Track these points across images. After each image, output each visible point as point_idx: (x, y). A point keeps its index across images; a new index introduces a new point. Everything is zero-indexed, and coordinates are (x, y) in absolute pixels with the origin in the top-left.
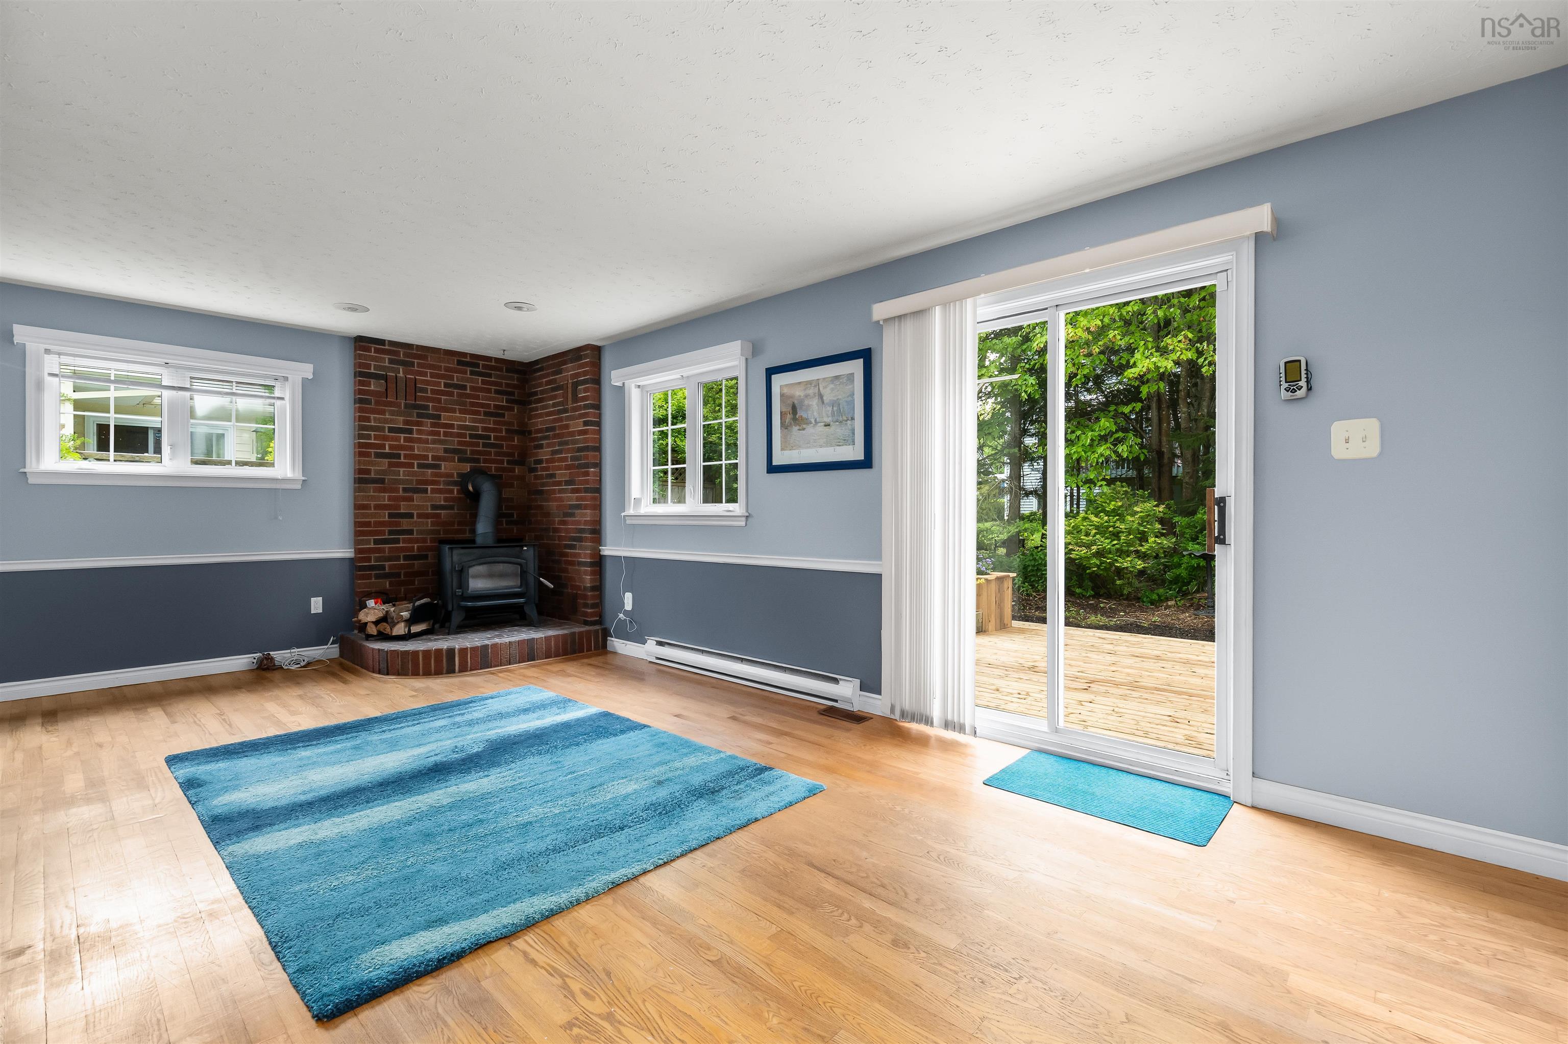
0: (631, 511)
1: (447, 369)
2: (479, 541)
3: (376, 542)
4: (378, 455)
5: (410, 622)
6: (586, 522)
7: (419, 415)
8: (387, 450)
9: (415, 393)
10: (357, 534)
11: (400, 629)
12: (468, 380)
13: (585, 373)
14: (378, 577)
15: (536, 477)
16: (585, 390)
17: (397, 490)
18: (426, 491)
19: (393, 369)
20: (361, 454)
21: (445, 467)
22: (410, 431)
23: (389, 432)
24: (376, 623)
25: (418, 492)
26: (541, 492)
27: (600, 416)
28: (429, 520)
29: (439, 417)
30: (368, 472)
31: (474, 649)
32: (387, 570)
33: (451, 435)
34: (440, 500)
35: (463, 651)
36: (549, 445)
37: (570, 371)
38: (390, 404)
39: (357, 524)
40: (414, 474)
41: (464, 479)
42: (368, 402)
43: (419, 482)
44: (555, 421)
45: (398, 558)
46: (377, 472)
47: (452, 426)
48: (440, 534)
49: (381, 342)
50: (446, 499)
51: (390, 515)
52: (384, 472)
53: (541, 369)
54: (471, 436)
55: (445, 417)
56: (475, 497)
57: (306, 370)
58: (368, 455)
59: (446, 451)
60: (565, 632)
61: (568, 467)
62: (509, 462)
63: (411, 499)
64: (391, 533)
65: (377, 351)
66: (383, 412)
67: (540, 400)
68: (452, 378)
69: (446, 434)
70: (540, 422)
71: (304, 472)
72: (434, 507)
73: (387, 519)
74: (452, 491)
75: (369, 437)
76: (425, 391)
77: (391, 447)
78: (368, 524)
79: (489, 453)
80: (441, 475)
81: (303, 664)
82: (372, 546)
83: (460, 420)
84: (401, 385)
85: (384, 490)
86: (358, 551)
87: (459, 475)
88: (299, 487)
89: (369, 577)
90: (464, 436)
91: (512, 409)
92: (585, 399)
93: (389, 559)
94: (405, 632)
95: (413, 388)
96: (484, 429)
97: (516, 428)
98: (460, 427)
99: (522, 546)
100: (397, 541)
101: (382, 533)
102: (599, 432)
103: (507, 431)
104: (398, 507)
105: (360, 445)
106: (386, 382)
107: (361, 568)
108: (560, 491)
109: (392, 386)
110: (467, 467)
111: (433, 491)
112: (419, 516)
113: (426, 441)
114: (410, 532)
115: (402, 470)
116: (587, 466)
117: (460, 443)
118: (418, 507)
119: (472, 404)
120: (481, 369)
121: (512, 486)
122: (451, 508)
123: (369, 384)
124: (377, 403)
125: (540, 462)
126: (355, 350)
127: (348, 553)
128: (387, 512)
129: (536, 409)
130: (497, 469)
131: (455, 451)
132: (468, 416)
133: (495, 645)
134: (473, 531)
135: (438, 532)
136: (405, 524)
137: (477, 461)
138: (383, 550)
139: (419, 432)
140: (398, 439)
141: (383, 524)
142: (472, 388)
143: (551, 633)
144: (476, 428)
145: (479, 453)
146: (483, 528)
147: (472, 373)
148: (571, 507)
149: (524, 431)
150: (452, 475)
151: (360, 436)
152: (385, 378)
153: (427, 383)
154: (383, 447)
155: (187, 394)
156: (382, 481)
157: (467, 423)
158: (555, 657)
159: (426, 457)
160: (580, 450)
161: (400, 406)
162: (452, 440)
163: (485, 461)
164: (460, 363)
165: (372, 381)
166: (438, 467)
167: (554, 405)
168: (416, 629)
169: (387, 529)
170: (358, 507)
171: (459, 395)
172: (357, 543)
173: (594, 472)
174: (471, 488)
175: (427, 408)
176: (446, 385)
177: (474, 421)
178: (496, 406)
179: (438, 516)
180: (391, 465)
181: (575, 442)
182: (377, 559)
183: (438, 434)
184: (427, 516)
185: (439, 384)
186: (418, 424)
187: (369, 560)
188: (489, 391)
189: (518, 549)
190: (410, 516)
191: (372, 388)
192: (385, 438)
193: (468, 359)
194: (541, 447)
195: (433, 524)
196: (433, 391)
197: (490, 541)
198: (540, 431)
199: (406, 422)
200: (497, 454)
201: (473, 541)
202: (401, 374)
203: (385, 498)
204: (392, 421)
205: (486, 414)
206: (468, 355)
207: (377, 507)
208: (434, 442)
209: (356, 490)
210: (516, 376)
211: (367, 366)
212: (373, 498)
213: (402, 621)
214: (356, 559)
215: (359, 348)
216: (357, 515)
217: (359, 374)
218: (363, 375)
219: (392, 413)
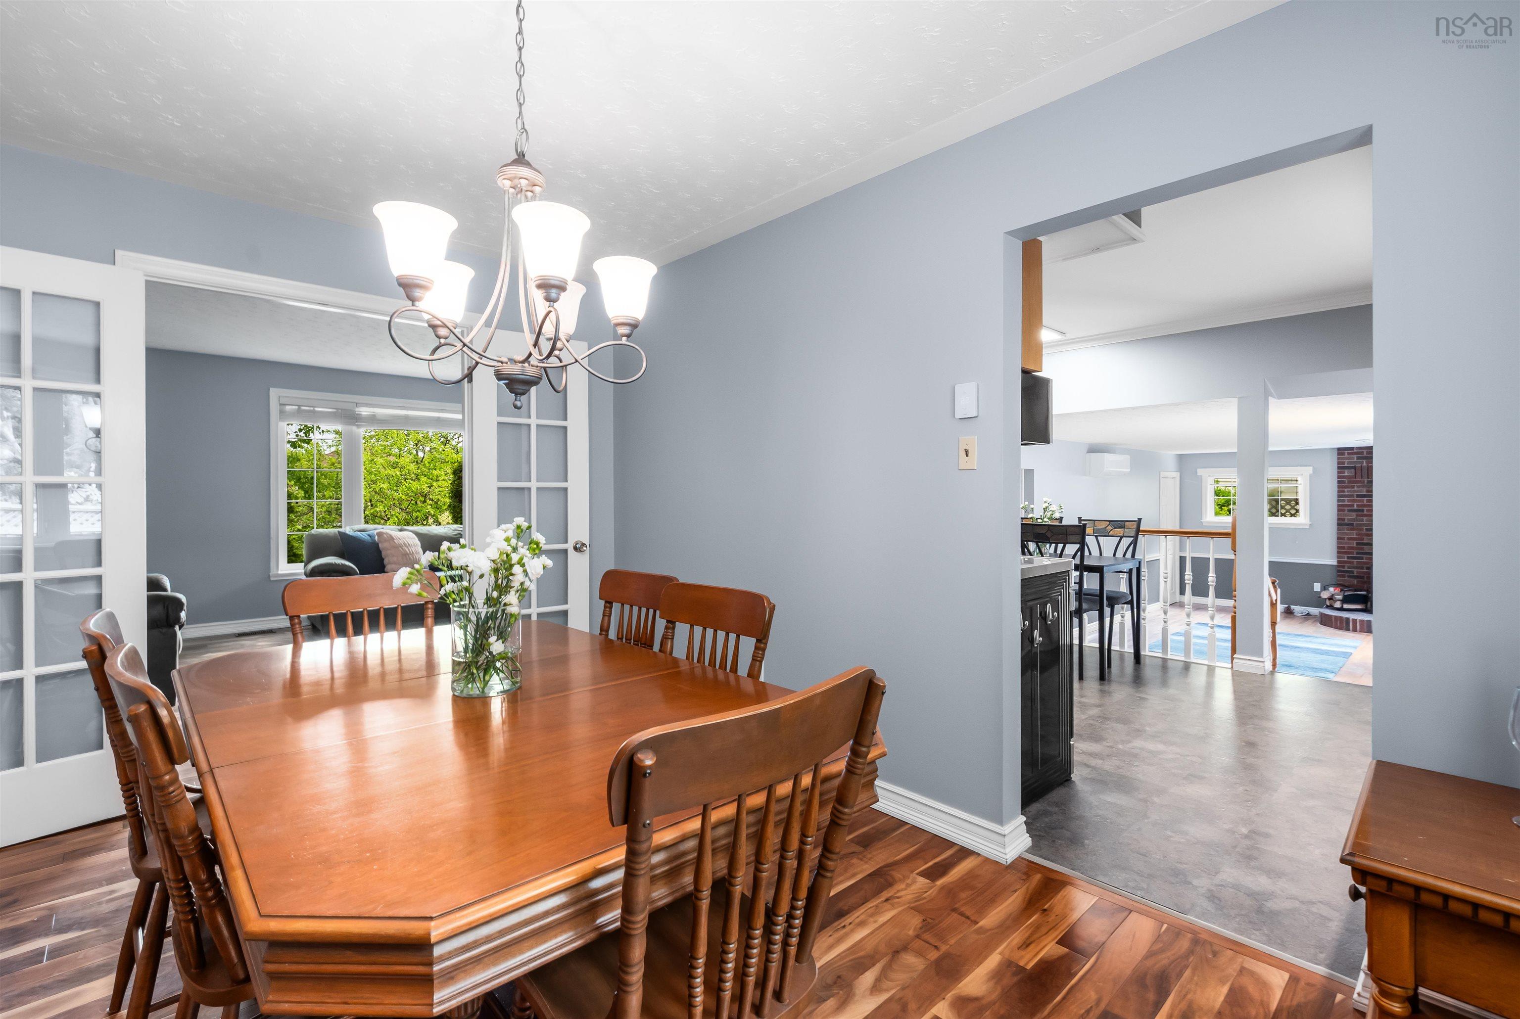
3: (1348, 558)
4: (1350, 511)
5: (1346, 600)
8: (1355, 507)
10: (1338, 553)
11: (1338, 605)
14: (1349, 577)
17: (1362, 530)
19: (1359, 463)
20: (1339, 510)
23: (1356, 498)
24: (1330, 599)
30: (1343, 520)
31: (1362, 621)
32: (1355, 574)
35: (1355, 621)
38: (1358, 482)
39: (1339, 548)
42: (1343, 482)
45: (1362, 568)
46: (1349, 520)
49: (1352, 449)
51: (1357, 544)
52: (1353, 520)
57: (1309, 470)
58: (1343, 510)
64: (1357, 553)
65: (1349, 454)
66: (1353, 487)
71: (1310, 521)
73: (1355, 545)
75: (1344, 501)
77: (1358, 506)
78: (1344, 548)
81: (1304, 614)
82: (1346, 560)
84: (1365, 471)
85: (1353, 530)
86: (1338, 562)
88: (1309, 529)
89: (1344, 576)
93: (1357, 568)
94: (1340, 606)
100: (1362, 558)
101: (1352, 553)
104: (1363, 539)
105: (1341, 506)
106: (1355, 470)
107: (1339, 571)
109: (1359, 472)
115: (1365, 518)
123: (1344, 473)
124: (1349, 482)
127: (1334, 562)
128: (1355, 542)
136: (1367, 549)
138: (1353, 563)
140: (1362, 501)
141: (1352, 548)
151: (1341, 501)
152: (1355, 468)
154: (1353, 506)
156: (1352, 525)
161: (1364, 482)
165: (1346, 471)
168: (1346, 606)
169: (1355, 551)
170: (1338, 538)
172: (1338, 557)
180: (1357, 515)
182: (1349, 568)
187: (1344, 567)
191: (1346, 474)
192: (1354, 501)
202: (1365, 464)
203: (1354, 534)
204: (1358, 491)
207: (1349, 539)
209: (1338, 529)
211: (1344, 463)
212: (1346, 534)
213: (1339, 600)
214: (1338, 566)
215: (1339, 454)
216: (1338, 543)
217: (1339, 468)
218: (1341, 468)
219: (1358, 487)
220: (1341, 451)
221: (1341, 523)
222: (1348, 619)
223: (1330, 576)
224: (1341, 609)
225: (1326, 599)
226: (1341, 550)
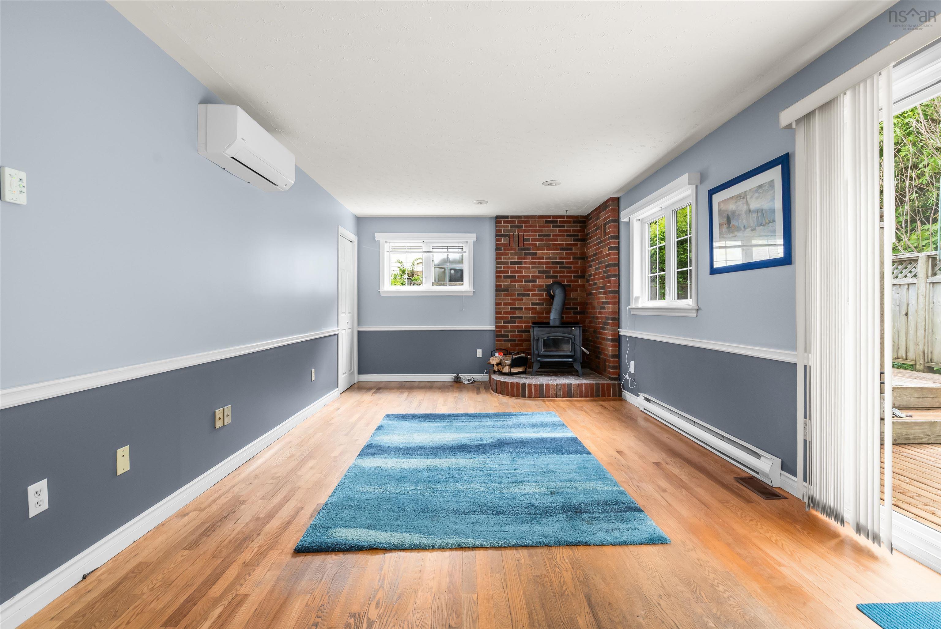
0: (633, 306)
1: (539, 226)
2: (551, 323)
3: (504, 322)
4: (505, 277)
5: (512, 365)
6: (609, 313)
7: (525, 254)
8: (510, 274)
9: (523, 242)
10: (497, 318)
11: (506, 370)
12: (551, 231)
13: (609, 216)
14: (505, 341)
15: (590, 285)
16: (609, 228)
17: (514, 295)
18: (528, 295)
19: (512, 231)
20: (497, 277)
21: (539, 281)
22: (521, 263)
23: (510, 264)
24: (497, 365)
25: (524, 296)
26: (591, 294)
27: (619, 243)
28: (531, 311)
29: (535, 254)
30: (501, 286)
31: (536, 385)
32: (510, 338)
33: (542, 263)
34: (536, 299)
35: (530, 386)
36: (595, 265)
37: (603, 215)
38: (511, 249)
39: (497, 313)
40: (522, 286)
41: (549, 287)
42: (501, 249)
43: (525, 290)
44: (596, 249)
45: (514, 332)
46: (505, 286)
47: (542, 258)
48: (536, 319)
49: (506, 217)
50: (539, 300)
51: (511, 308)
52: (507, 286)
53: (591, 218)
54: (553, 263)
55: (539, 254)
56: (552, 297)
57: (473, 237)
58: (500, 277)
59: (539, 272)
60: (594, 382)
61: (602, 278)
62: (575, 277)
63: (521, 300)
64: (511, 318)
65: (505, 222)
66: (507, 254)
67: (591, 238)
68: (542, 231)
69: (539, 263)
70: (591, 251)
71: (472, 287)
72: (533, 304)
73: (509, 310)
74: (542, 295)
75: (501, 268)
76: (528, 240)
77: (511, 272)
78: (500, 313)
79: (563, 272)
80: (536, 286)
81: (471, 382)
82: (503, 324)
83: (546, 254)
84: (516, 239)
85: (508, 295)
86: (497, 327)
87: (547, 286)
88: (472, 295)
89: (501, 341)
90: (549, 263)
91: (577, 245)
92: (609, 233)
93: (511, 332)
94: (508, 371)
95: (522, 239)
96: (560, 258)
97: (579, 256)
98: (547, 258)
99: (572, 327)
100: (514, 322)
101: (507, 318)
102: (619, 254)
103: (574, 258)
104: (515, 304)
105: (497, 272)
106: (509, 238)
107: (497, 336)
108: (599, 293)
109: (512, 239)
110: (551, 281)
111: (533, 295)
112: (525, 309)
113: (529, 268)
114: (521, 317)
115: (517, 284)
116: (609, 276)
117: (547, 267)
118: (525, 304)
119: (554, 245)
120: (558, 224)
121: (577, 291)
122: (542, 304)
123: (501, 240)
124: (505, 249)
125: (590, 275)
126: (496, 223)
127: (493, 328)
128: (509, 307)
129: (589, 243)
130: (568, 281)
131: (543, 272)
132: (551, 252)
133: (547, 385)
134: (549, 318)
135: (535, 318)
136: (518, 313)
137: (556, 277)
138: (507, 327)
139: (525, 263)
140: (515, 268)
141: (507, 313)
142: (553, 235)
143: (584, 381)
144: (556, 258)
145: (557, 272)
146: (554, 316)
147: (553, 227)
148: (604, 303)
149: (584, 258)
150: (542, 286)
151: (497, 268)
152: (508, 236)
153: (529, 235)
154: (507, 272)
155: (431, 254)
156: (507, 290)
157: (551, 256)
158: (585, 397)
159: (529, 277)
160: (607, 266)
161: (516, 250)
162: (543, 266)
163: (561, 277)
164: (546, 222)
165: (503, 238)
166: (535, 281)
167: (597, 239)
168: (514, 370)
169: (509, 316)
170: (497, 304)
171: (546, 240)
172: (496, 322)
173: (614, 280)
174: (552, 292)
175: (529, 249)
176: (539, 236)
177: (554, 254)
178: (567, 244)
179: (535, 309)
180: (511, 282)
181: (605, 262)
182: (505, 332)
183: (535, 263)
184: (529, 309)
185: (535, 235)
186: (525, 259)
187: (502, 331)
188: (563, 236)
189: (570, 329)
190: (521, 309)
191: (502, 242)
192: (509, 268)
193: (551, 219)
194: (591, 266)
195: (532, 313)
196: (532, 240)
197: (557, 324)
198: (591, 256)
199: (519, 258)
200: (567, 272)
201: (548, 323)
202: (516, 233)
203: (508, 299)
204: (511, 258)
205: (561, 249)
206: (551, 217)
207: (505, 304)
208: (533, 268)
209: (496, 295)
210: (579, 224)
211: (501, 231)
212: (503, 299)
213: (508, 365)
214: (496, 331)
215: (497, 222)
216: (496, 309)
217: (497, 235)
218: (498, 236)
219: (512, 254)
220: (499, 219)
221: (499, 289)
222: (524, 385)
223: (489, 342)
224: (510, 374)
225: (493, 365)
226: (499, 316)
